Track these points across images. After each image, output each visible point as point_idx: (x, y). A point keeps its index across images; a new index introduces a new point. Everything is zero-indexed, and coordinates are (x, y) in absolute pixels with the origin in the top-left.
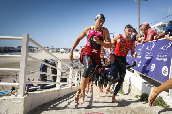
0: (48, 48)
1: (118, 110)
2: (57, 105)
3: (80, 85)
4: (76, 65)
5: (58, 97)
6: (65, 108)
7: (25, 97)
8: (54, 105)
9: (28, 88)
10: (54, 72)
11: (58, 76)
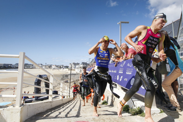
0: (41, 64)
1: (102, 119)
2: (49, 115)
3: (69, 97)
4: (66, 80)
5: (50, 108)
6: (56, 117)
7: (21, 107)
8: (47, 114)
9: (24, 100)
10: (47, 85)
11: (50, 89)
